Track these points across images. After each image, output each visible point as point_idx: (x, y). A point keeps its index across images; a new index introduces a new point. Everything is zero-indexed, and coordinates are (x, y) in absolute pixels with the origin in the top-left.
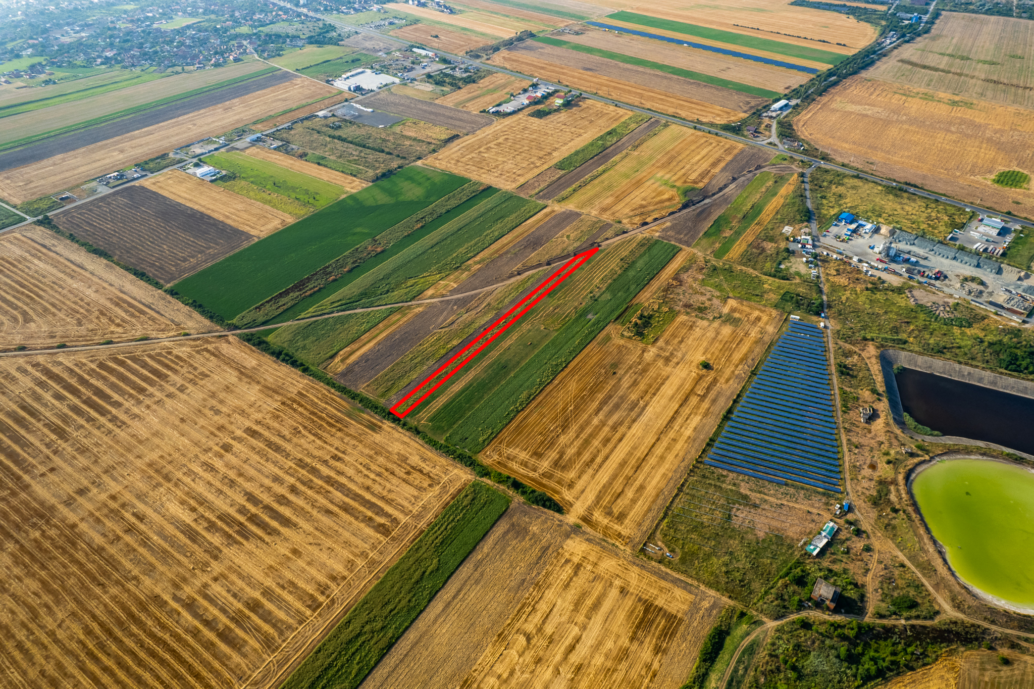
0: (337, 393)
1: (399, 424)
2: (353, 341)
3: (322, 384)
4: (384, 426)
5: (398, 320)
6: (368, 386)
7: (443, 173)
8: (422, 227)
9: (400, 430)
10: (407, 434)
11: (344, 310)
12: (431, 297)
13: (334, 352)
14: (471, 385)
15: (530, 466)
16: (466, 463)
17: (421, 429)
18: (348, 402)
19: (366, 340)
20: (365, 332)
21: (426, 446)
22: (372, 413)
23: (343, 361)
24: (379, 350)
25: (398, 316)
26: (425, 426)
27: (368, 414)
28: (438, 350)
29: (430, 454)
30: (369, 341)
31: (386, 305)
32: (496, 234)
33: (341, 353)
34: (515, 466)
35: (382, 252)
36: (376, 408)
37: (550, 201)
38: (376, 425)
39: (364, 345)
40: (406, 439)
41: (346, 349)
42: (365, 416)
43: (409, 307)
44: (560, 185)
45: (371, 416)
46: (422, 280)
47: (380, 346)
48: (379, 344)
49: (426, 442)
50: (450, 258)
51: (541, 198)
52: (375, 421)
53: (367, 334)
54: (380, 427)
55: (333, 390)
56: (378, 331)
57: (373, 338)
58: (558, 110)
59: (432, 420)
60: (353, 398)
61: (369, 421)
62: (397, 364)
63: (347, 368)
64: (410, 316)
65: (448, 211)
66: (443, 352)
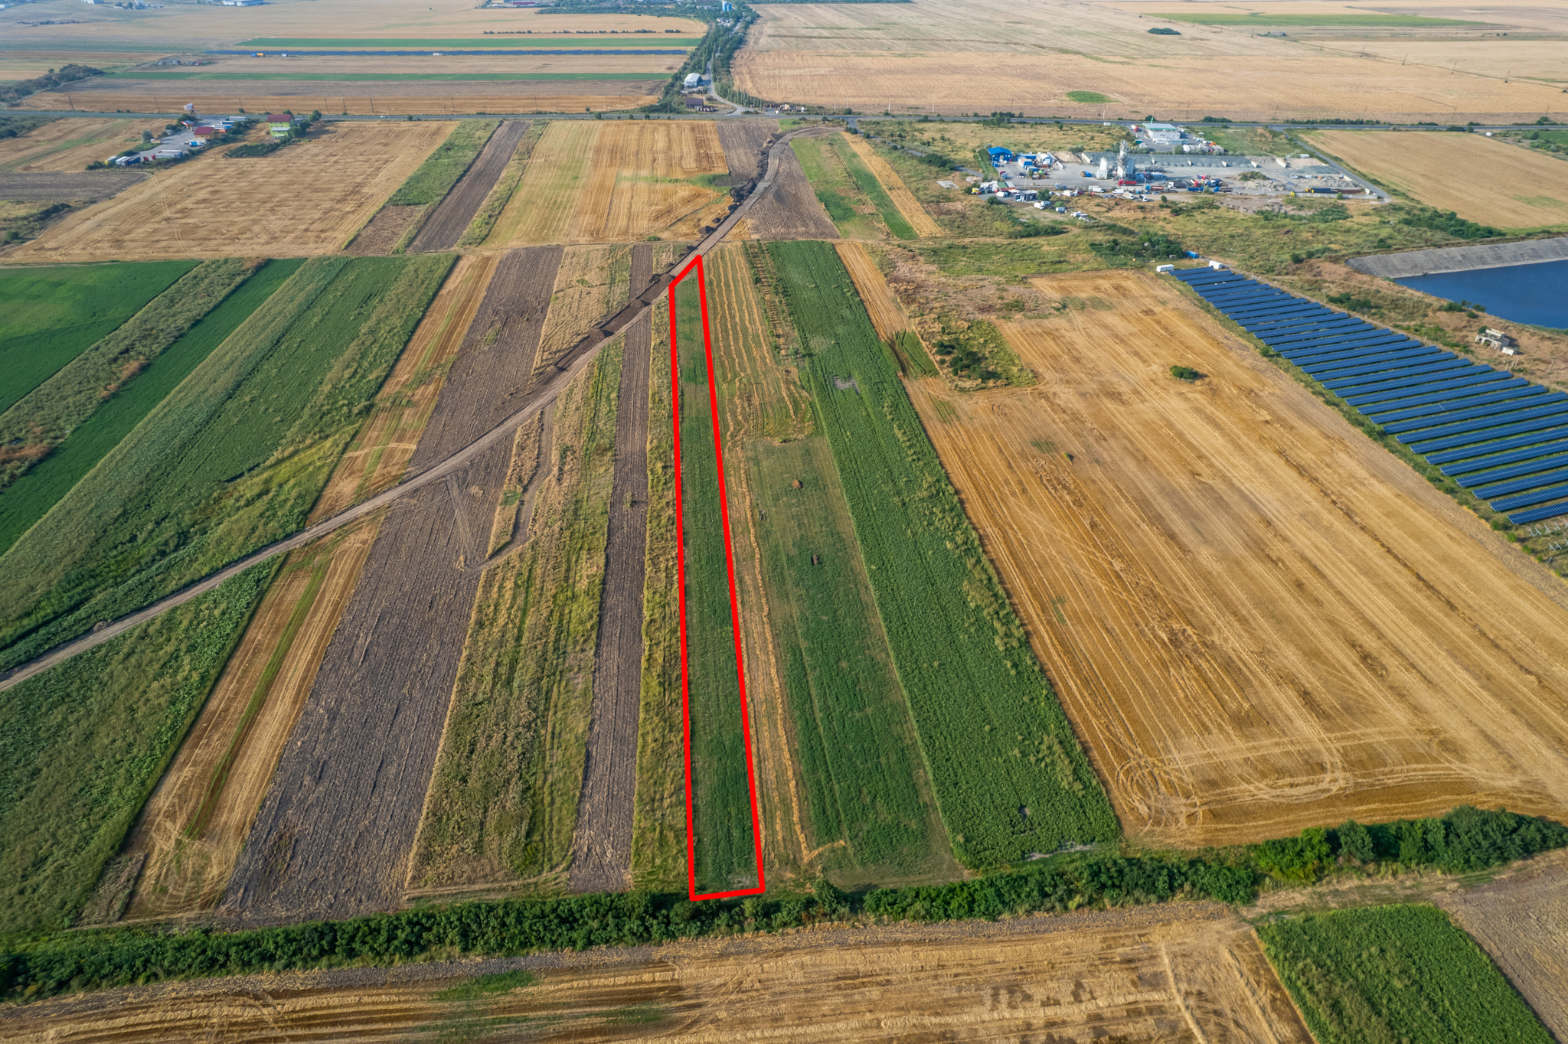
0: (299, 977)
1: (737, 922)
2: (184, 735)
3: (173, 987)
4: (687, 973)
5: (312, 596)
6: (426, 858)
7: (94, 266)
8: (144, 368)
9: (764, 939)
10: (810, 934)
11: (30, 660)
12: (363, 495)
13: (122, 815)
14: (796, 651)
15: (1285, 762)
16: (1151, 888)
17: (842, 882)
18: (409, 982)
19: (241, 707)
20: (211, 683)
21: (939, 930)
22: (569, 957)
23: (200, 826)
24: (333, 715)
25: (300, 587)
26: (839, 861)
27: (556, 971)
28: (559, 611)
29: (996, 951)
30: (260, 704)
31: (214, 573)
32: (396, 321)
33: (162, 801)
34: (1262, 791)
35: (50, 454)
36: (569, 920)
37: (456, 249)
38: (646, 996)
39: (250, 723)
40: (836, 960)
41: (174, 780)
42: (546, 989)
43: (314, 546)
44: (444, 225)
45: (574, 970)
46: (285, 470)
47: (328, 699)
48: (310, 691)
49: (929, 916)
50: (320, 398)
51: (426, 246)
52: (620, 981)
53: (227, 686)
54: (675, 992)
55: (266, 979)
56: (264, 659)
57: (268, 686)
58: (285, 142)
59: (826, 825)
60: (414, 947)
61: (593, 999)
62: (464, 720)
63: (251, 846)
64: (345, 566)
65: (196, 323)
66: (583, 609)
